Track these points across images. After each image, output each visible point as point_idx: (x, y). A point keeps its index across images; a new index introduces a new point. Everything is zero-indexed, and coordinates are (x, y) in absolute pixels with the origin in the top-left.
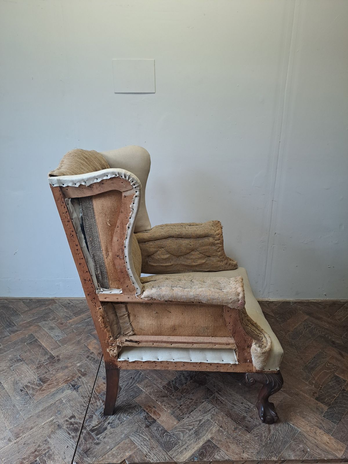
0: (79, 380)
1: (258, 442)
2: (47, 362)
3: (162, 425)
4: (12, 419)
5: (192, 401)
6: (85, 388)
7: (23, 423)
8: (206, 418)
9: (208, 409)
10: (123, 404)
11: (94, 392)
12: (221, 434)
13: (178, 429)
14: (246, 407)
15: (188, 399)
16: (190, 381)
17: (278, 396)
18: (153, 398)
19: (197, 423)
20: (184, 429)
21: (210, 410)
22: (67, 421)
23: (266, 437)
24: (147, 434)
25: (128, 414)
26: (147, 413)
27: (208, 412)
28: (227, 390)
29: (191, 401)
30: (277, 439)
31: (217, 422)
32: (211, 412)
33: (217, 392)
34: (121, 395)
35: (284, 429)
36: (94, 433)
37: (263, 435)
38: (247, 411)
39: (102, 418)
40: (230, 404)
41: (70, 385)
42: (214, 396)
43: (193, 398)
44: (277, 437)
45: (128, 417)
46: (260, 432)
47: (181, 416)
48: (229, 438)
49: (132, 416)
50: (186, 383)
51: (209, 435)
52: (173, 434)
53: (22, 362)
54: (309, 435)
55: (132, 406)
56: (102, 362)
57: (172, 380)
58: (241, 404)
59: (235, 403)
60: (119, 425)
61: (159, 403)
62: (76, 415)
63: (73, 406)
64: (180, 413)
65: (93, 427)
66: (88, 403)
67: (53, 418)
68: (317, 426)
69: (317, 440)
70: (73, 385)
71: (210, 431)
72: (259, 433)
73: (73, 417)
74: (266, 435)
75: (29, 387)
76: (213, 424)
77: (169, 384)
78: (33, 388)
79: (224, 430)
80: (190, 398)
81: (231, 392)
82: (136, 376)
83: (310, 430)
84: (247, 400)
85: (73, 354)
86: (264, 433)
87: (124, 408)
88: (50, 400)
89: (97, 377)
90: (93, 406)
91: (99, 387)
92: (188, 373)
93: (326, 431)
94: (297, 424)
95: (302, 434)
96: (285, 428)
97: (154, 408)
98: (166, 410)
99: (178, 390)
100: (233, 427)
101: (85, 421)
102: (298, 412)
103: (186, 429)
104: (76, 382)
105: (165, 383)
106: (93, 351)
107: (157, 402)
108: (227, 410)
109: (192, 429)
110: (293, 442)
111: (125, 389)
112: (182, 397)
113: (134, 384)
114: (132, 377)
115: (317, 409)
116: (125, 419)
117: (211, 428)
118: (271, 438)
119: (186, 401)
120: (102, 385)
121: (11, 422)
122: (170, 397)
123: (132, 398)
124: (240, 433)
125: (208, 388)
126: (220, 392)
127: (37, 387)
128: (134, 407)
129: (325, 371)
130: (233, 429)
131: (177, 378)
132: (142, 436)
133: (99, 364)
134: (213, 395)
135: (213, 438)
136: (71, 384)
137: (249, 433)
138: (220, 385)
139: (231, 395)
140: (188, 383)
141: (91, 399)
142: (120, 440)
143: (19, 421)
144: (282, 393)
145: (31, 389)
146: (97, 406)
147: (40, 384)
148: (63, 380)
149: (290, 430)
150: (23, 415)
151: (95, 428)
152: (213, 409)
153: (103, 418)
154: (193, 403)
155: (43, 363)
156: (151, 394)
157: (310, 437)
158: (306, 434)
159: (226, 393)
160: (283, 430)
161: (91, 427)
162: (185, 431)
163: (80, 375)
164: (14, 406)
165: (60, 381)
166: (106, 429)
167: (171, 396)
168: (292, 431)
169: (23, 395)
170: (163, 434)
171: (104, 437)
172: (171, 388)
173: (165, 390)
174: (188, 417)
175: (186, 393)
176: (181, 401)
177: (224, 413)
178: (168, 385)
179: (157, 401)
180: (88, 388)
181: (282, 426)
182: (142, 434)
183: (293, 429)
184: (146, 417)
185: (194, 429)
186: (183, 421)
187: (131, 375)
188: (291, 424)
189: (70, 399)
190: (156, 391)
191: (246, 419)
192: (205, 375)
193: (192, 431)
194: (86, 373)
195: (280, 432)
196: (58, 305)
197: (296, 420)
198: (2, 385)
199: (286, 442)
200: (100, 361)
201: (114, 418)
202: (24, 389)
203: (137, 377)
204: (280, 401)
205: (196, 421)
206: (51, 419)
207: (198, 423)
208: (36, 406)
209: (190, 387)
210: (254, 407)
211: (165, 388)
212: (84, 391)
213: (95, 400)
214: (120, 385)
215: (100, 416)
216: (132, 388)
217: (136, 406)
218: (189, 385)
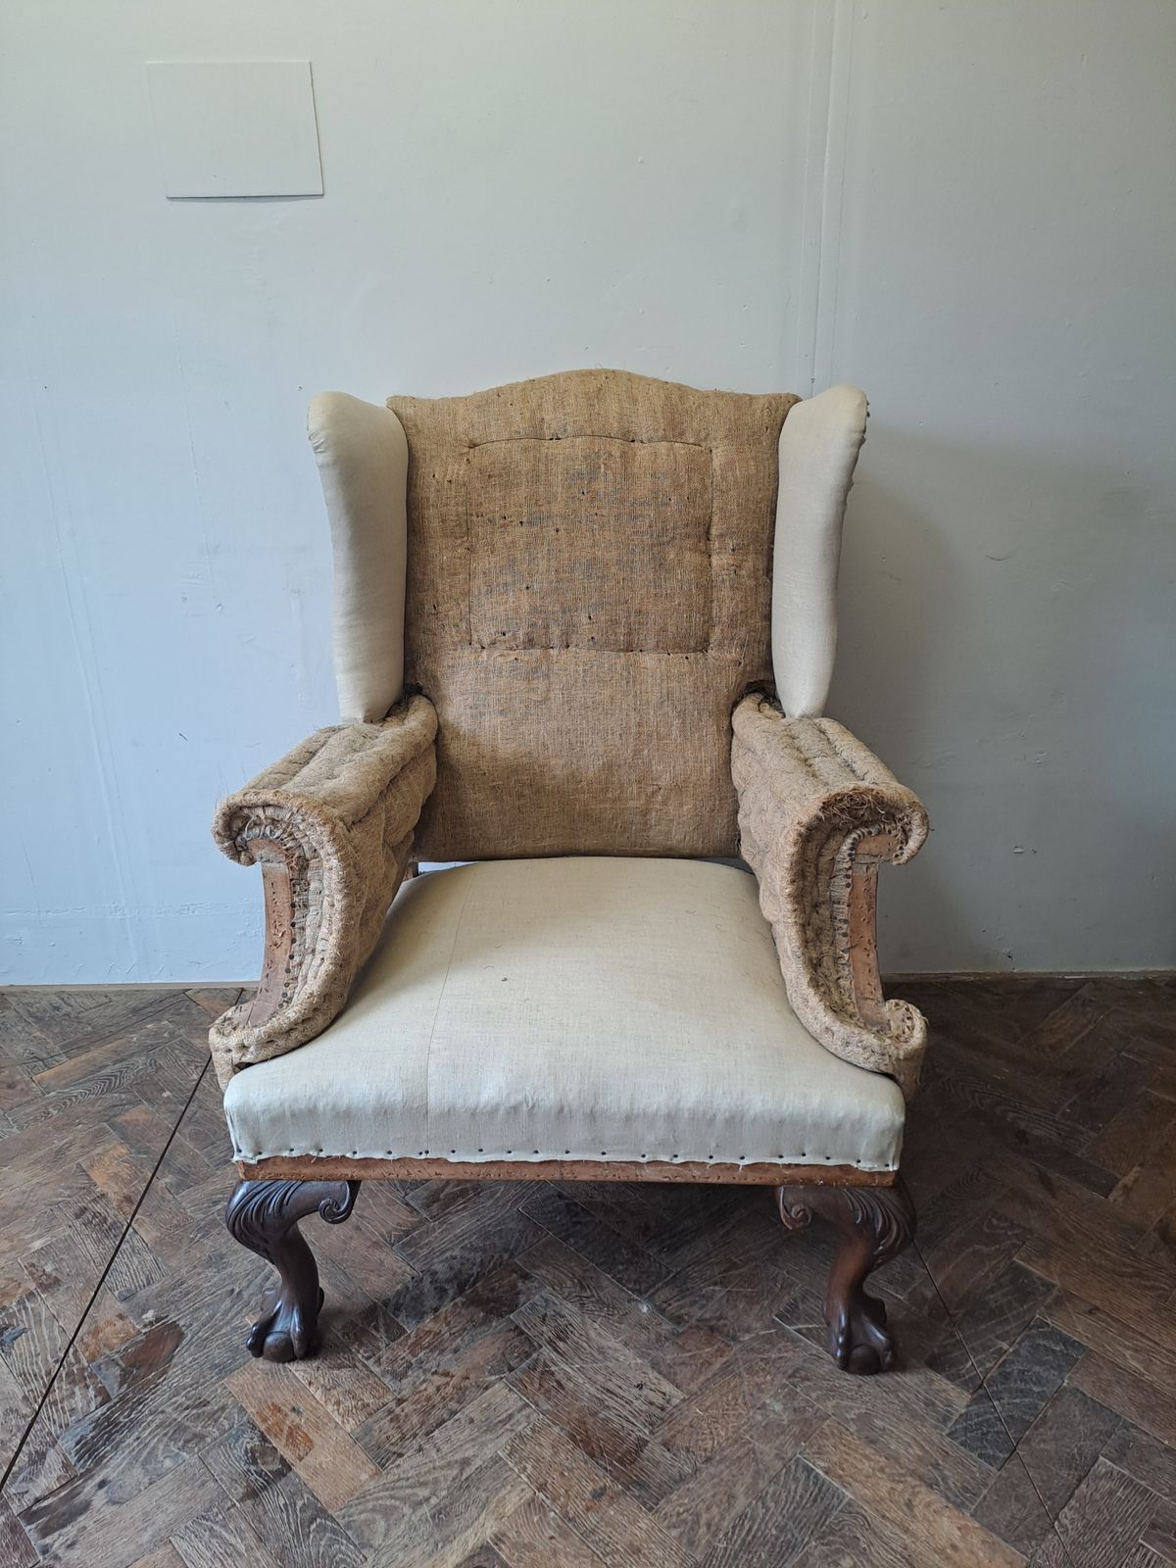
0: (25, 1308)
1: (679, 1549)
3: (311, 1485)
5: (448, 1383)
6: (41, 1337)
8: (489, 1452)
9: (504, 1416)
10: (174, 1399)
11: (76, 1351)
12: (536, 1519)
13: (373, 1500)
14: (651, 1403)
15: (435, 1373)
16: (453, 1299)
17: (785, 1355)
19: (449, 1472)
20: (396, 1499)
21: (510, 1417)
23: (713, 1528)
24: (243, 1526)
25: (187, 1442)
26: (264, 1439)
27: (500, 1424)
28: (593, 1334)
29: (444, 1380)
30: (754, 1537)
31: (529, 1467)
32: (512, 1426)
33: (550, 1342)
34: (175, 1366)
35: (789, 1492)
36: (34, 1526)
37: (704, 1517)
38: (654, 1419)
39: (82, 1461)
40: (592, 1390)
42: (536, 1361)
43: (452, 1371)
44: (755, 1527)
45: (185, 1454)
46: (694, 1504)
47: (392, 1444)
48: (565, 1535)
50: (436, 1310)
51: (488, 1525)
52: (348, 1526)
54: (883, 1517)
55: (207, 1409)
56: (131, 1230)
57: (383, 1298)
58: (635, 1391)
59: (612, 1387)
60: (140, 1491)
61: (318, 1395)
64: (389, 1433)
65: (37, 1501)
66: (40, 1401)
68: (921, 1478)
69: (913, 1535)
71: (496, 1507)
72: (687, 1511)
74: (714, 1518)
76: (509, 1479)
77: (370, 1314)
79: (554, 1500)
80: (440, 1370)
81: (604, 1343)
82: (248, 1287)
83: (889, 1494)
84: (660, 1373)
85: (24, 1205)
86: (708, 1509)
87: (175, 1420)
89: (99, 1293)
90: (57, 1411)
91: (96, 1332)
92: (451, 1268)
93: (953, 1499)
94: (843, 1470)
95: (858, 1513)
96: (793, 1487)
97: (293, 1415)
98: (339, 1420)
99: (402, 1337)
100: (590, 1488)
101: (10, 1475)
102: (852, 1419)
103: (404, 1500)
104: (12, 1316)
106: (106, 1190)
107: (312, 1389)
108: (577, 1416)
109: (427, 1499)
110: (816, 1547)
111: (196, 1337)
112: (410, 1366)
113: (236, 1314)
114: (233, 1290)
115: (929, 1404)
116: (168, 1463)
117: (504, 1492)
118: (733, 1533)
119: (424, 1381)
120: (109, 1323)
122: (365, 1366)
123: (217, 1374)
124: (612, 1513)
125: (517, 1327)
126: (561, 1344)
128: (214, 1413)
129: (977, 1247)
130: (588, 1496)
131: (408, 1288)
132: (224, 1534)
133: (119, 1239)
134: (535, 1356)
135: (504, 1535)
137: (650, 1509)
138: (565, 1312)
139: (603, 1353)
140: (443, 1310)
141: (55, 1383)
142: (129, 1556)
144: (800, 1340)
146: (72, 1410)
149: (811, 1495)
151: (45, 1503)
152: (527, 1411)
154: (449, 1389)
157: (888, 1524)
158: (870, 1512)
159: (585, 1345)
160: (783, 1496)
161: (27, 1500)
162: (395, 1507)
163: (32, 1286)
166: (86, 1507)
167: (370, 1363)
168: (819, 1499)
170: (307, 1524)
171: (69, 1542)
172: (374, 1331)
174: (420, 1449)
175: (431, 1351)
176: (404, 1381)
177: (562, 1429)
178: (365, 1318)
179: (310, 1383)
180: (52, 1339)
181: (782, 1479)
182: (224, 1526)
183: (824, 1488)
184: (253, 1454)
185: (434, 1501)
186: (398, 1466)
187: (233, 1283)
188: (817, 1470)
191: (646, 1453)
192: (515, 1275)
193: (425, 1509)
194: (59, 1276)
195: (772, 1505)
196: (14, 1013)
197: (841, 1452)
199: (787, 1549)
200: (125, 1227)
201: (126, 1462)
203: (252, 1289)
204: (790, 1372)
205: (449, 1465)
207: (455, 1472)
209: (448, 1324)
210: (684, 1400)
211: (355, 1331)
212: (36, 1351)
213: (68, 1386)
214: (181, 1323)
215: (73, 1454)
216: (225, 1335)
217: (223, 1408)
218: (446, 1318)
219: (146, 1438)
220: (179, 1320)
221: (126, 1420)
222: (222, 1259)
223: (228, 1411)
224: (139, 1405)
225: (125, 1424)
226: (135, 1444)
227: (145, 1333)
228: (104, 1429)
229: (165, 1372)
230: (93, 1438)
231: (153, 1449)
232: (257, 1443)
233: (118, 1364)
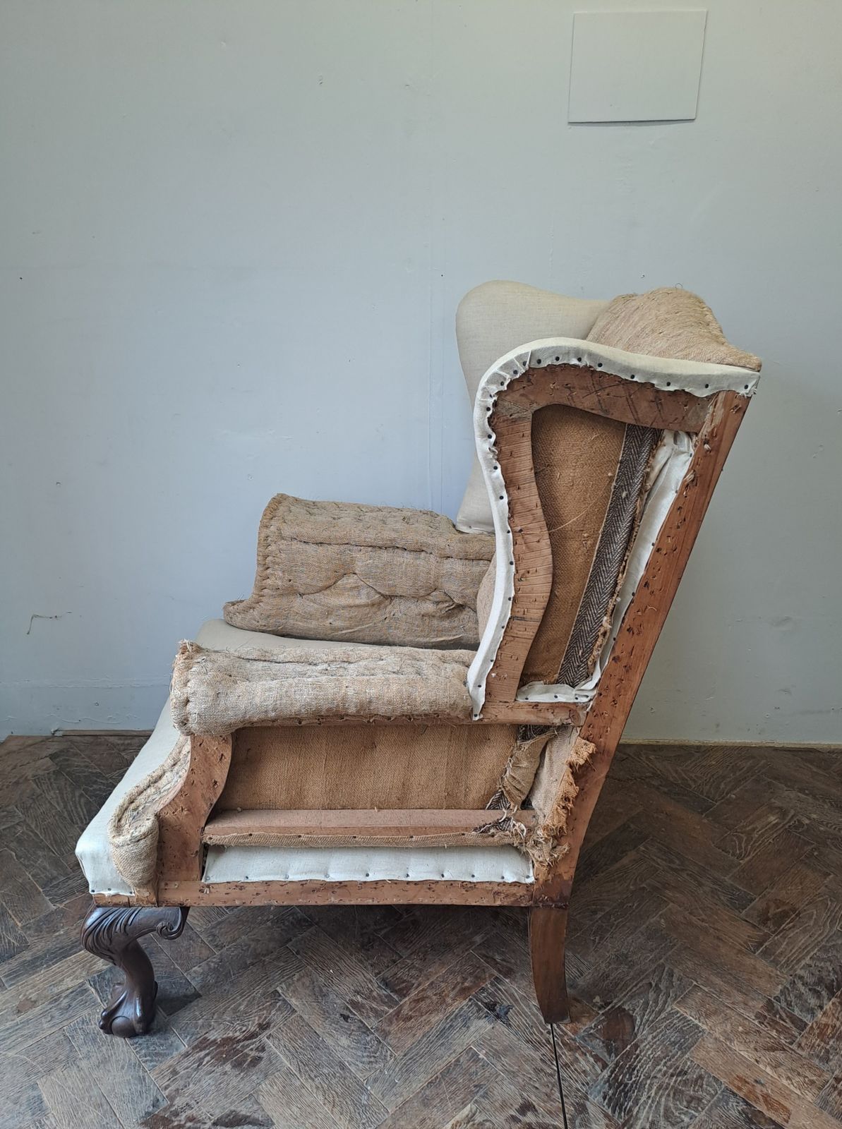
0: (500, 990)
2: (386, 930)
4: (351, 1108)
6: (526, 1013)
7: (390, 1122)
10: (658, 1068)
11: (558, 1026)
16: (830, 999)
18: (742, 1053)
22: (514, 1118)
25: (689, 1102)
34: (642, 1041)
39: (617, 1113)
41: (480, 1003)
45: (694, 1112)
49: (703, 1109)
50: (821, 1007)
53: (314, 927)
55: (689, 1077)
57: (774, 996)
61: (768, 1070)
62: (533, 1099)
63: (514, 1072)
66: (555, 1063)
67: (471, 1109)
70: (486, 1003)
73: (526, 1107)
75: (363, 1006)
77: (769, 1006)
78: (376, 1012)
87: (669, 1084)
88: (441, 1052)
90: (573, 1071)
92: (813, 974)
97: (758, 1087)
98: (798, 1092)
99: (808, 1028)
101: (567, 1121)
104: (493, 995)
105: (758, 1005)
107: (762, 1066)
111: (644, 1020)
112: (828, 1051)
113: (664, 1003)
114: (650, 984)
116: (685, 1118)
121: (352, 1118)
122: (790, 1048)
123: (679, 1050)
127: (386, 1008)
128: (696, 1081)
131: (788, 989)
136: (482, 1002)
140: (826, 1008)
141: (558, 1049)
143: (375, 1116)
145: (371, 1014)
146: (585, 1072)
147: (388, 996)
148: (454, 989)
150: (380, 1095)
153: (620, 1113)
155: (375, 931)
156: (731, 1041)
163: (496, 972)
164: (343, 1067)
165: (446, 992)
167: (794, 1047)
169: (353, 1030)
172: (782, 1022)
173: (766, 1026)
176: (831, 1063)
178: (768, 1011)
179: (757, 1061)
180: (535, 1015)
184: (747, 1116)
187: (648, 977)
189: (496, 1050)
190: (741, 1029)
194: (509, 965)
198: (284, 1000)
201: (652, 1115)
202: (351, 1012)
203: (665, 983)
206: (466, 1111)
208: (407, 1070)
209: (838, 1019)
211: (766, 1021)
212: (529, 1024)
213: (570, 1053)
214: (626, 1007)
215: (606, 1107)
216: (665, 1019)
217: (701, 1077)
218: (833, 1014)
219: (655, 1097)
220: (623, 1004)
221: (631, 1082)
222: (627, 958)
223: (705, 1079)
224: (634, 1070)
225: (632, 1084)
226: (650, 1101)
227: (603, 1014)
228: (618, 1088)
229: (636, 1046)
230: (614, 1094)
231: (666, 1106)
232: (745, 1107)
233: (597, 1038)
